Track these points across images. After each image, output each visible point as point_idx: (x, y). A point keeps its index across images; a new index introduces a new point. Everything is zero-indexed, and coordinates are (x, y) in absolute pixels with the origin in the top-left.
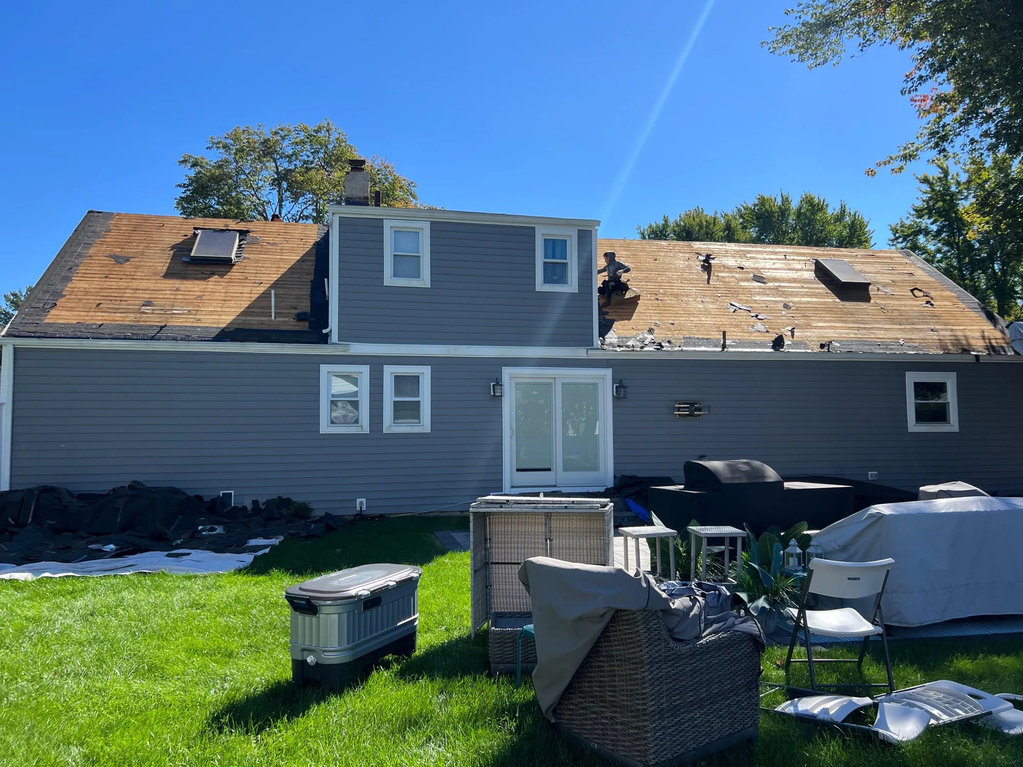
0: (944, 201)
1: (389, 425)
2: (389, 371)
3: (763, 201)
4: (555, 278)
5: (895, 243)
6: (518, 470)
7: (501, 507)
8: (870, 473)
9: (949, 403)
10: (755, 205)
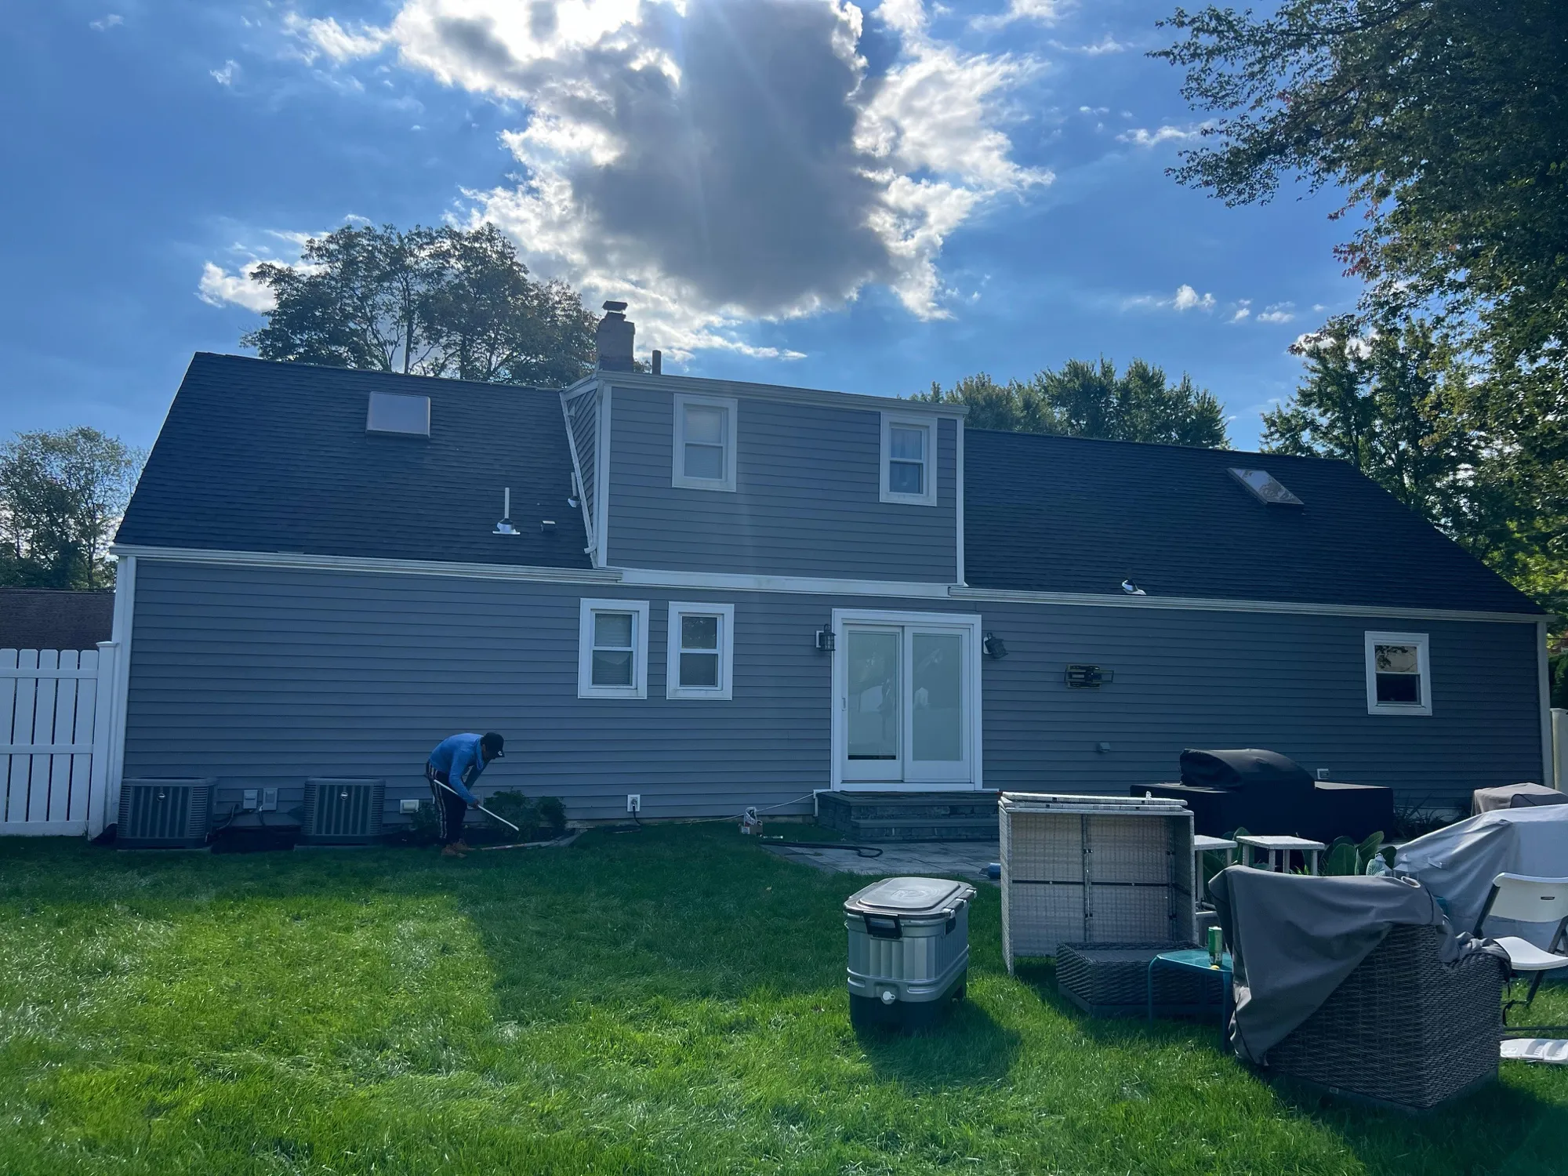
0: (1340, 385)
1: (675, 689)
2: (676, 610)
3: (1076, 371)
4: (905, 484)
5: (1269, 440)
6: (851, 757)
7: (1048, 806)
8: (1319, 770)
9: (1419, 676)
10: (1065, 375)
